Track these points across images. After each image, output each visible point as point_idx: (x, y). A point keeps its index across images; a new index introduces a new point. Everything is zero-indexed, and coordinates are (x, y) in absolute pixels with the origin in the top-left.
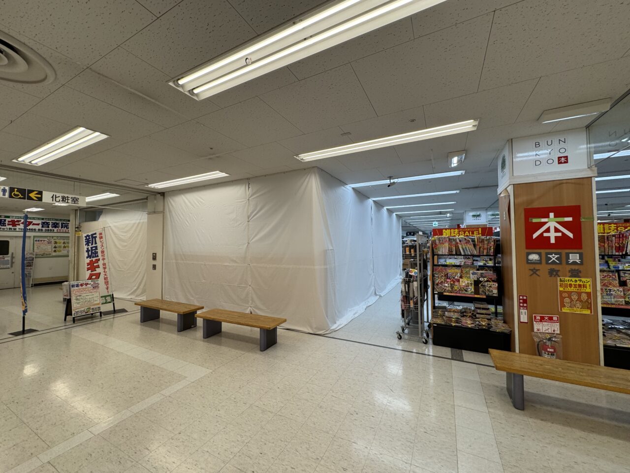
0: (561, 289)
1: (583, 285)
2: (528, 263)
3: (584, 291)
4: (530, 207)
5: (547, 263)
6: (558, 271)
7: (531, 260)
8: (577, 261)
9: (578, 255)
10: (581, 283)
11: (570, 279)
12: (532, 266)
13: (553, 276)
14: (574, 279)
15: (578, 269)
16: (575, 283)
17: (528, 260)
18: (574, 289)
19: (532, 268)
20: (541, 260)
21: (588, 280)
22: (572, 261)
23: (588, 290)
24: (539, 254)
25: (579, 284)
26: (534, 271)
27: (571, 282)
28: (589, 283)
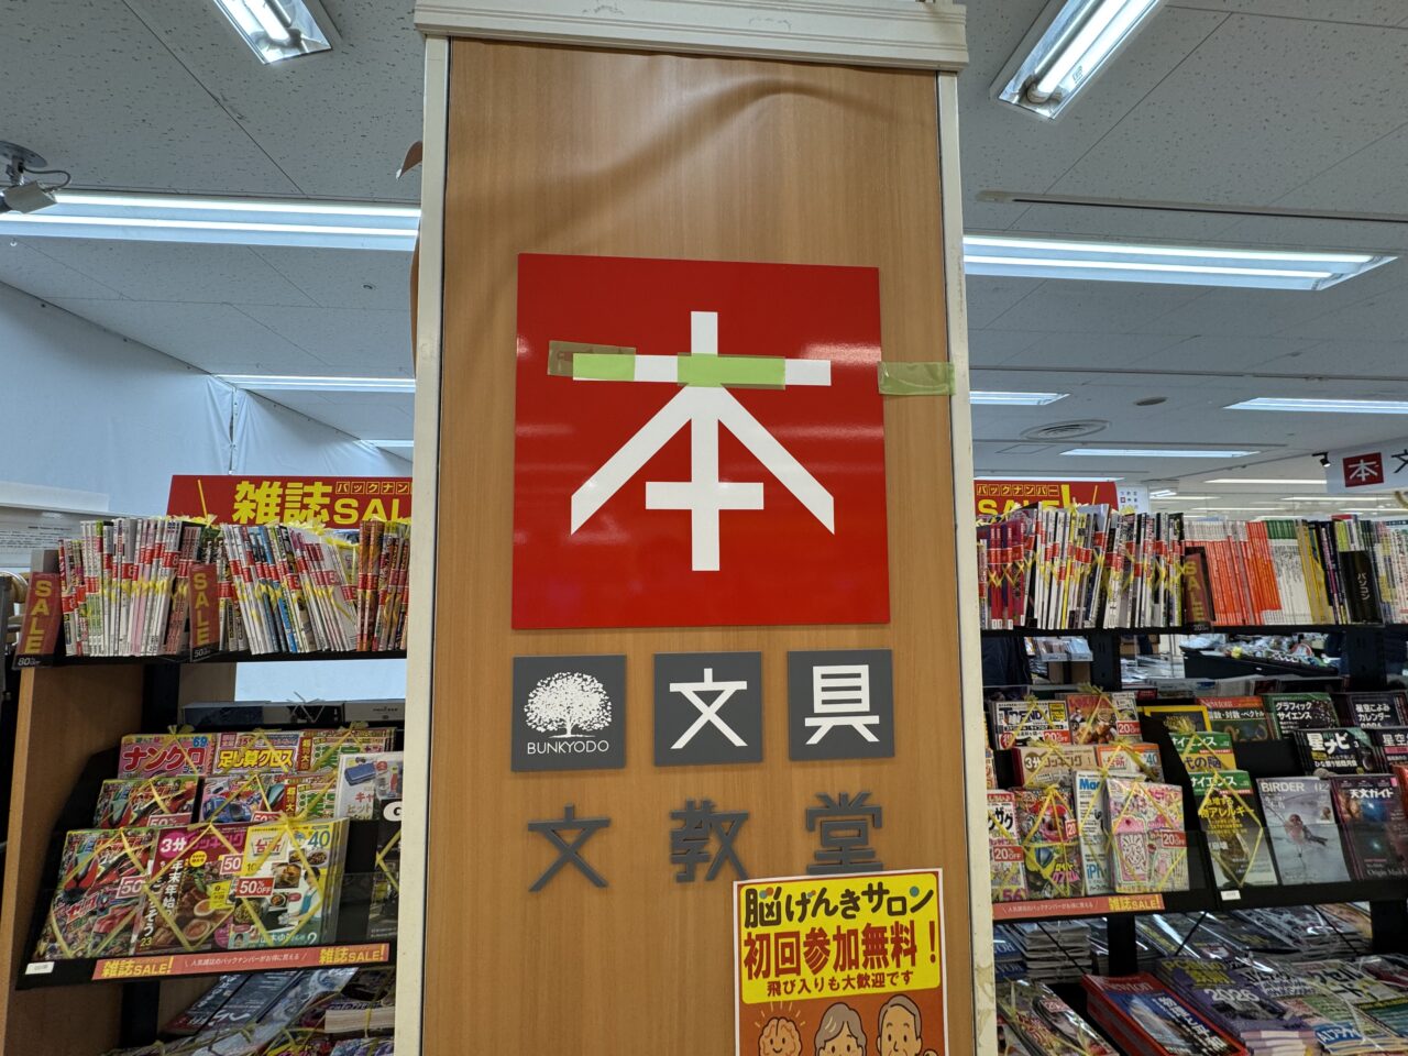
0: (754, 991)
1: (897, 928)
2: (522, 764)
3: (901, 986)
4: (557, 246)
5: (664, 757)
6: (739, 819)
7: (547, 737)
8: (859, 724)
9: (864, 670)
10: (882, 919)
11: (812, 886)
12: (549, 795)
13: (702, 871)
14: (835, 888)
15: (864, 796)
16: (847, 925)
17: (522, 730)
18: (840, 976)
19: (551, 813)
20: (616, 732)
21: (926, 883)
22: (826, 725)
23: (926, 974)
24: (610, 674)
25: (869, 929)
26: (570, 837)
27: (821, 921)
28: (931, 912)
